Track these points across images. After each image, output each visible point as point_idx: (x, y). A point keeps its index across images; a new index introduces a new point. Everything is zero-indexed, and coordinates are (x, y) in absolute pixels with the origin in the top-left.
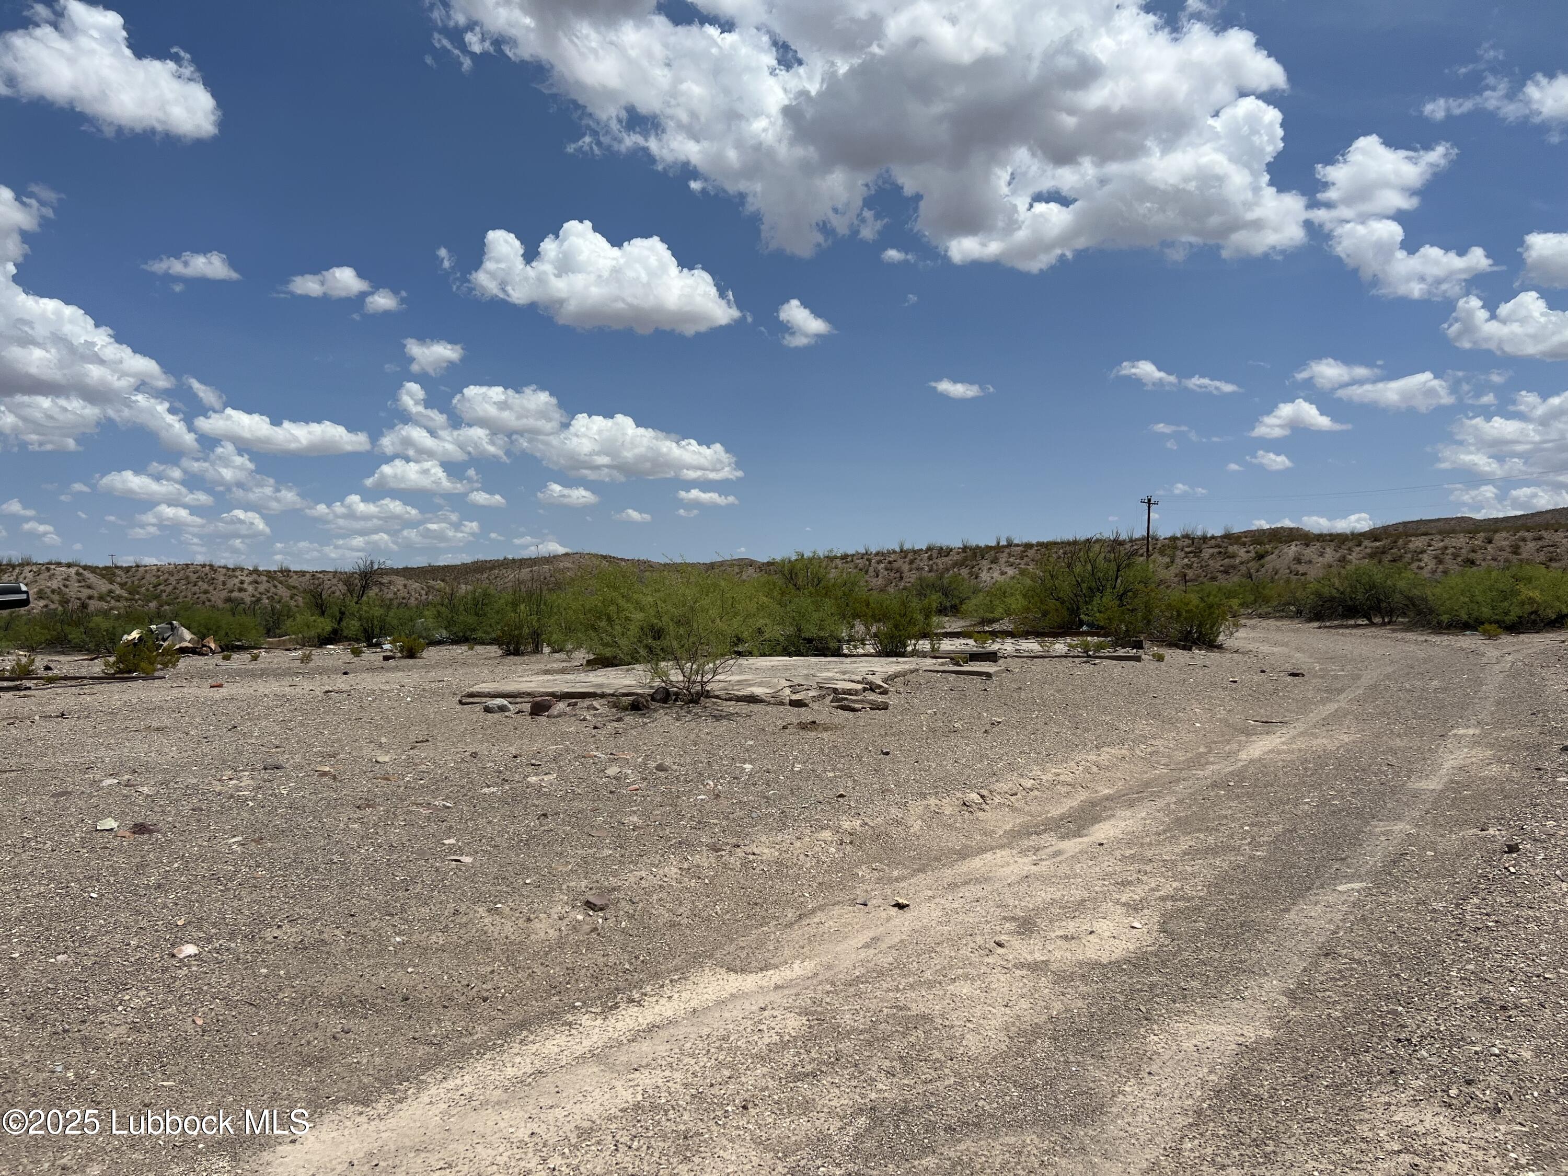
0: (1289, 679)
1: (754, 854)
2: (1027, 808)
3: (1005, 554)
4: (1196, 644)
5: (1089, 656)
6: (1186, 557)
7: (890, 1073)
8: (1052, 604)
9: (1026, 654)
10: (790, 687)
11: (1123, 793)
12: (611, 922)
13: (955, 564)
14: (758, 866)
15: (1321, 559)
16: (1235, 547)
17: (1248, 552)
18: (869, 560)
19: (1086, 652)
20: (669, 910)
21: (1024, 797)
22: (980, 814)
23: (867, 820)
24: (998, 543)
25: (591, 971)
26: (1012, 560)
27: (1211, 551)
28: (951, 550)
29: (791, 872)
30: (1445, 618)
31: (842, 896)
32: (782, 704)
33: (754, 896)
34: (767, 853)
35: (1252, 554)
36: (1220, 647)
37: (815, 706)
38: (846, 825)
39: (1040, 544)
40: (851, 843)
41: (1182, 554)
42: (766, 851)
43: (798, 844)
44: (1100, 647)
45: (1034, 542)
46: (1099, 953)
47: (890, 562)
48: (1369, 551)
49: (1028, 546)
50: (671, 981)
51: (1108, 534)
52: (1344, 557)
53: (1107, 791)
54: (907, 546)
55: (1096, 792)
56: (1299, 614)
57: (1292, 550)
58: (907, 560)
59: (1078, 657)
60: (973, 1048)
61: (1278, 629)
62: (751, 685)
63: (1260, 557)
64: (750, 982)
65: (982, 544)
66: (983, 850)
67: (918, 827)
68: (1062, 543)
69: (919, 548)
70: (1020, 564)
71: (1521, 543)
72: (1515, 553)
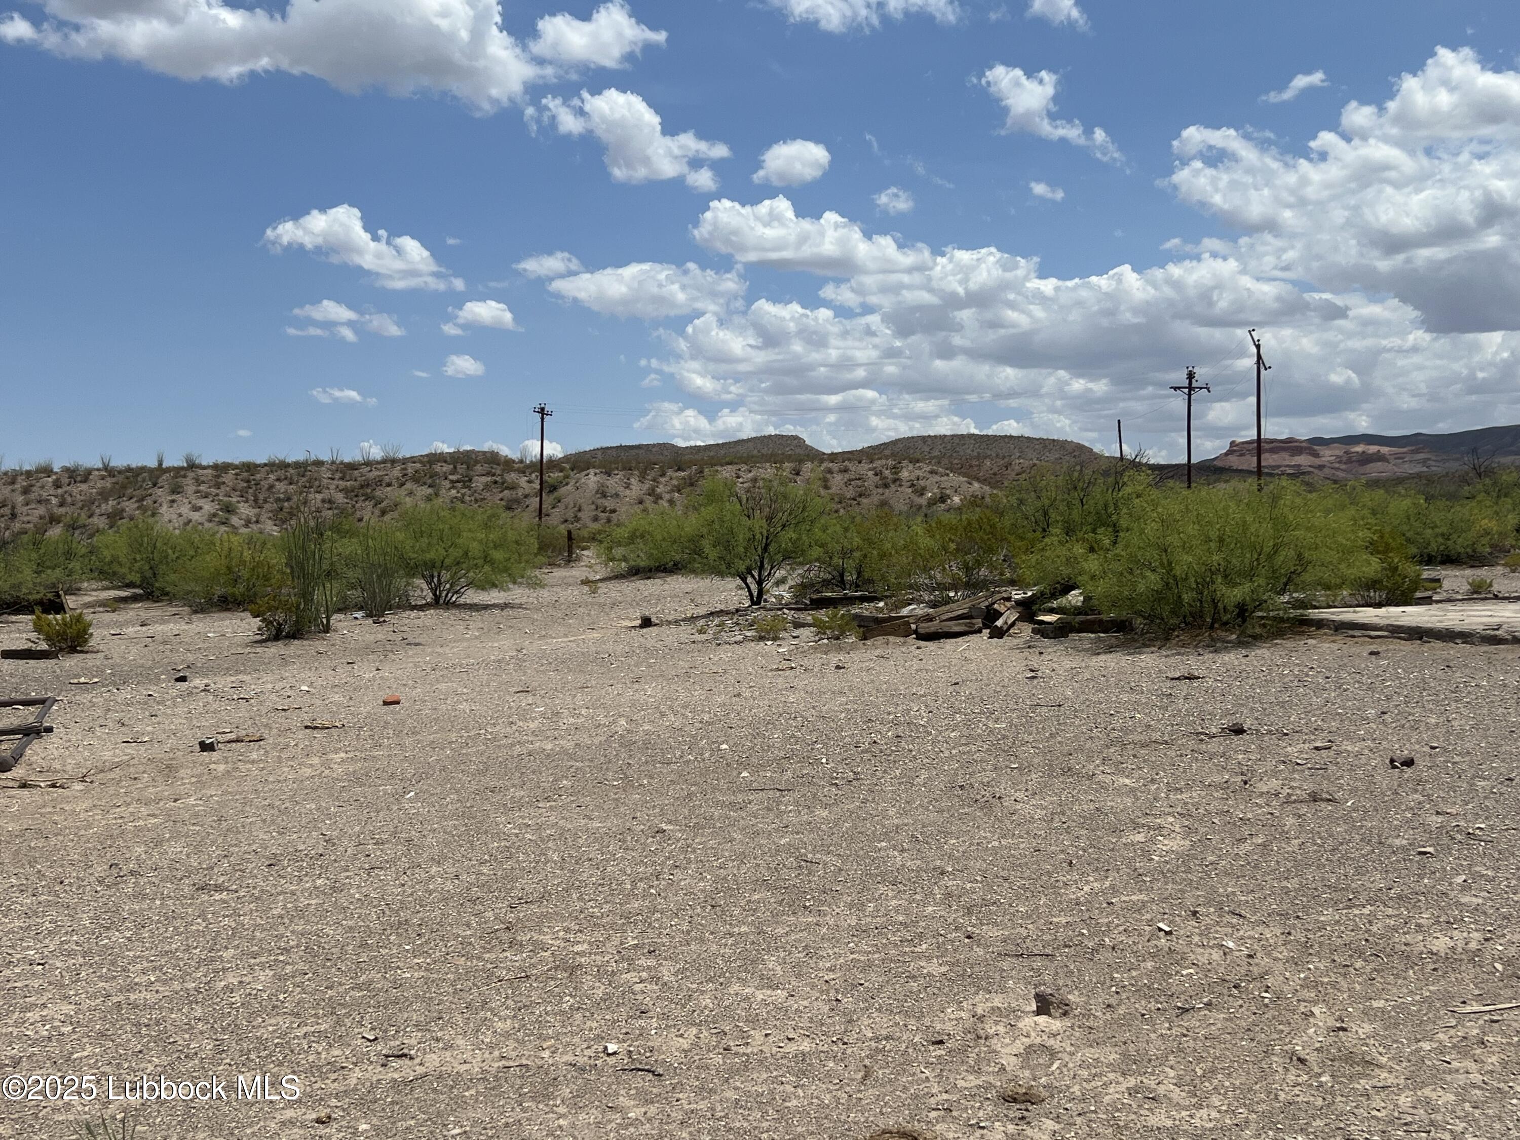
3: (188, 480)
6: (453, 487)
13: (106, 494)
15: (628, 492)
16: (512, 474)
17: (531, 482)
24: (160, 464)
26: (203, 488)
35: (539, 485)
39: (236, 466)
41: (447, 484)
49: (221, 469)
52: (653, 490)
57: (592, 479)
58: (17, 486)
63: (550, 488)
69: (29, 468)
70: (217, 495)
71: (829, 476)
72: (826, 487)
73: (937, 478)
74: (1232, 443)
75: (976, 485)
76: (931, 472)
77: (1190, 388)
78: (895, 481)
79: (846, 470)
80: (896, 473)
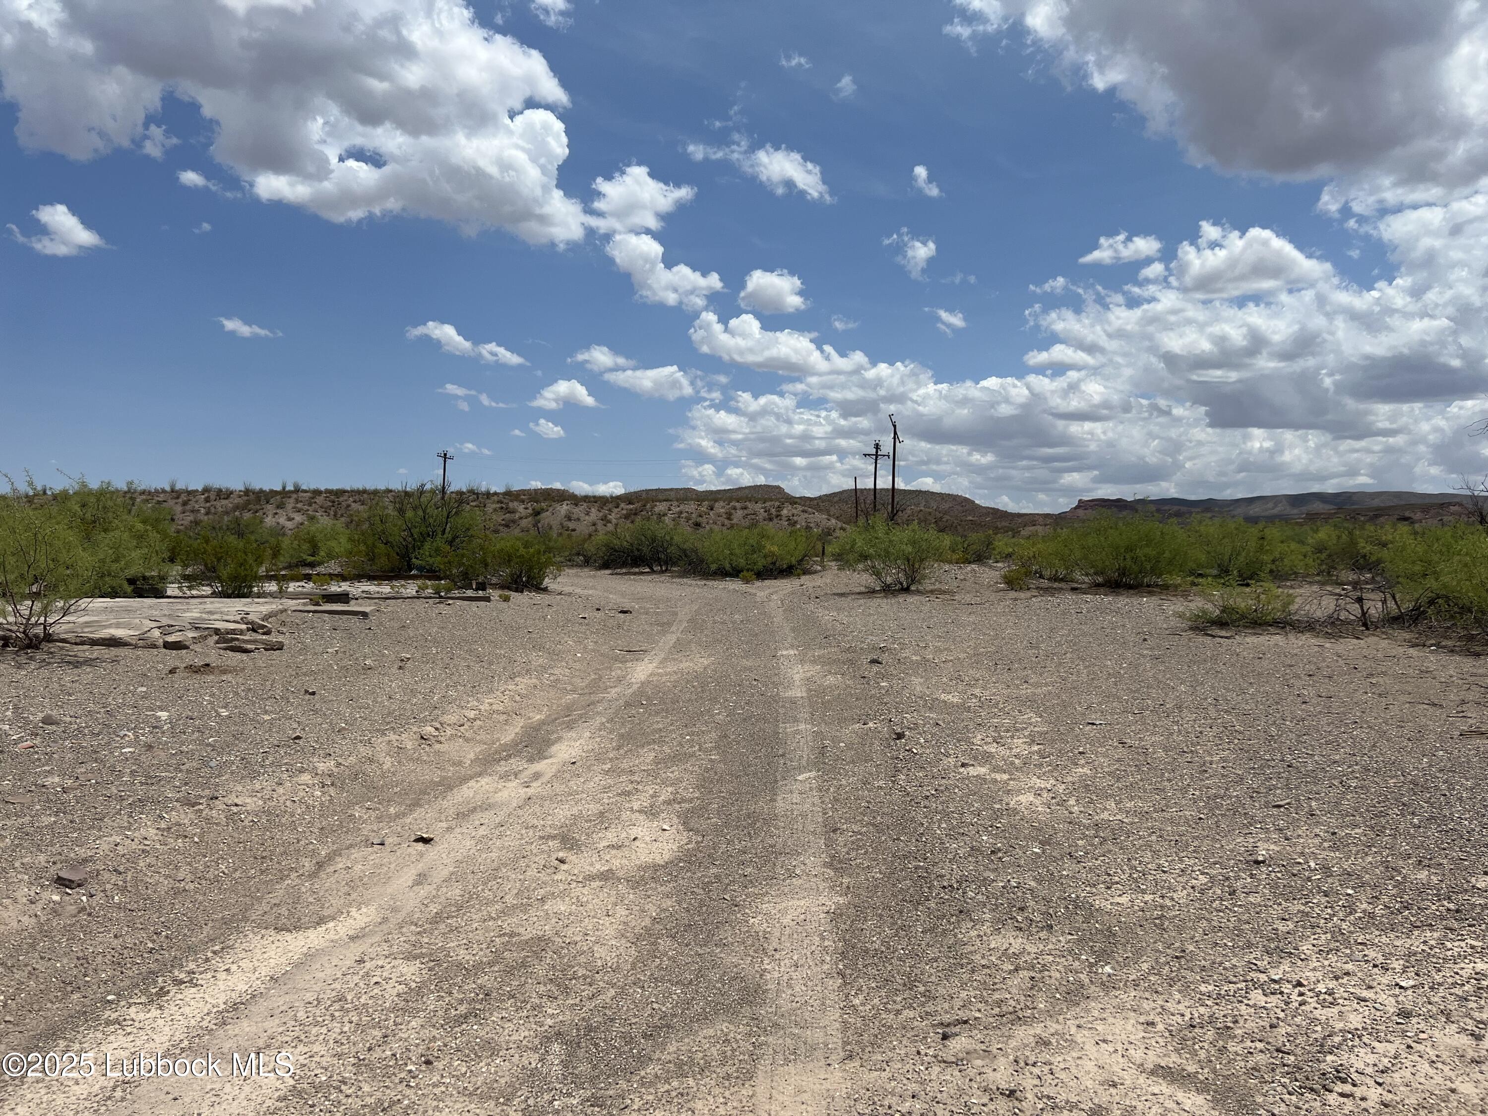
0: (622, 616)
1: (236, 805)
2: (478, 738)
3: (292, 500)
4: (526, 586)
5: (441, 597)
6: (472, 509)
7: (552, 998)
8: (381, 548)
9: (377, 596)
10: (159, 628)
11: (553, 717)
12: (99, 898)
13: (237, 507)
14: (246, 817)
15: (587, 517)
16: (516, 504)
17: (526, 508)
18: (133, 499)
19: (438, 593)
20: (167, 877)
21: (471, 727)
22: (437, 746)
23: (340, 760)
24: (284, 488)
25: (109, 957)
26: (299, 505)
27: (494, 506)
28: (232, 493)
29: (284, 820)
30: (714, 567)
31: (349, 839)
32: (154, 646)
33: (257, 849)
34: (252, 803)
35: (530, 511)
36: (545, 590)
37: (197, 648)
38: (321, 767)
39: (328, 491)
40: (332, 785)
42: (248, 800)
43: (281, 790)
44: (448, 590)
45: (323, 489)
46: (651, 856)
47: (159, 502)
48: (624, 512)
49: (317, 492)
50: (214, 952)
51: (396, 486)
52: (606, 517)
53: (538, 717)
54: (179, 486)
55: (529, 718)
56: (587, 562)
57: (564, 508)
58: (180, 500)
59: (430, 598)
60: (609, 959)
61: (577, 576)
62: (106, 627)
63: (537, 513)
64: (315, 938)
65: (266, 488)
66: (464, 780)
67: (389, 763)
68: (352, 491)
69: (195, 488)
70: (308, 510)
71: (733, 511)
72: (729, 519)
73: (806, 515)
74: (1080, 501)
75: (833, 521)
76: (803, 511)
77: (877, 455)
78: (777, 516)
79: (746, 508)
80: (779, 511)
